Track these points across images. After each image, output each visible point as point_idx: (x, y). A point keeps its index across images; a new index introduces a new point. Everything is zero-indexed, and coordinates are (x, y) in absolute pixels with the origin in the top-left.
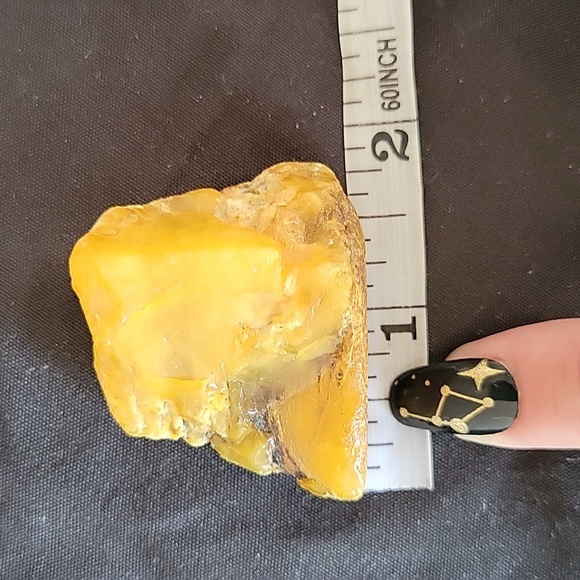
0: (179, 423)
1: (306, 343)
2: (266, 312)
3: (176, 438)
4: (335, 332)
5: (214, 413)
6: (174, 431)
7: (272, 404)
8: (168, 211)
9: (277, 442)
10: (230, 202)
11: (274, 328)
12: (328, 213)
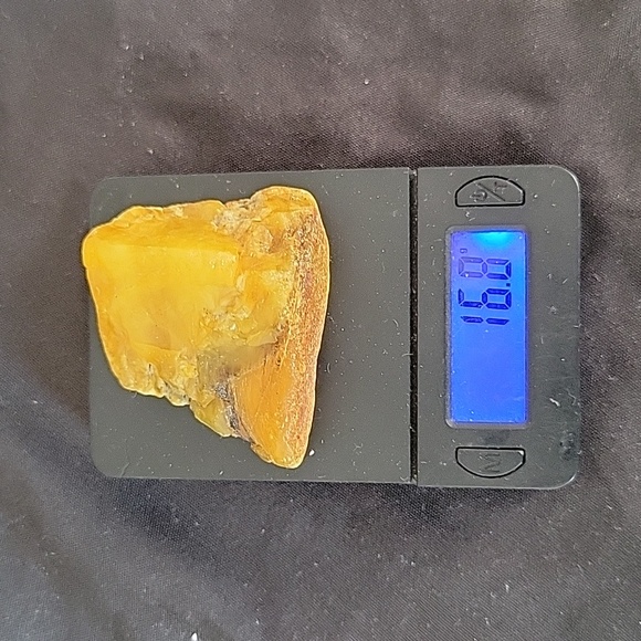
0: (161, 384)
1: (253, 332)
2: (225, 303)
3: (161, 396)
4: (275, 327)
5: (186, 379)
6: (159, 390)
7: (232, 379)
8: (181, 215)
9: (233, 410)
10: (227, 213)
11: (229, 316)
12: (292, 230)
